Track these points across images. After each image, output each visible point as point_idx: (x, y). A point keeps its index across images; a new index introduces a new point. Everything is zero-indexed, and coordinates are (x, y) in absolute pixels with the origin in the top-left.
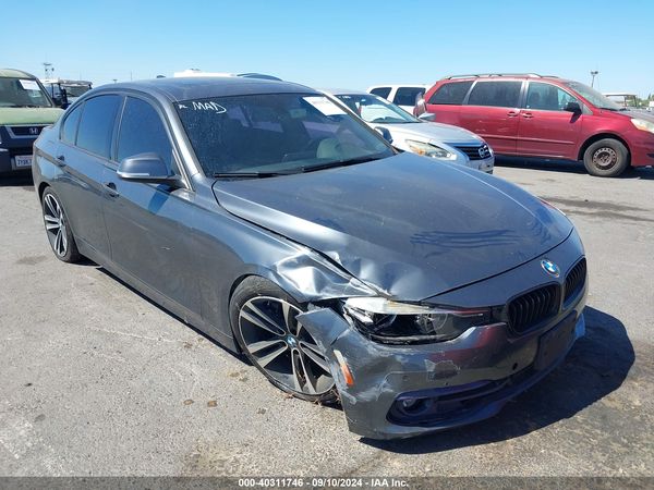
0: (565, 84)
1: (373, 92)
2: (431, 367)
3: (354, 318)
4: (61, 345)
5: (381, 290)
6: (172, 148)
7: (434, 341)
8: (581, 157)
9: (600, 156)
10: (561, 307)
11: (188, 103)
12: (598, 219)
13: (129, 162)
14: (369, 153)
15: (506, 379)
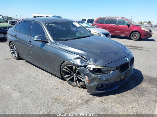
0: (126, 19)
1: (82, 20)
2: (105, 79)
3: (89, 70)
4: (21, 77)
5: (94, 64)
6: (45, 34)
7: (105, 74)
8: (130, 36)
9: (134, 36)
10: (129, 67)
11: (48, 24)
12: (134, 50)
13: (36, 37)
14: (87, 35)
15: (118, 81)
